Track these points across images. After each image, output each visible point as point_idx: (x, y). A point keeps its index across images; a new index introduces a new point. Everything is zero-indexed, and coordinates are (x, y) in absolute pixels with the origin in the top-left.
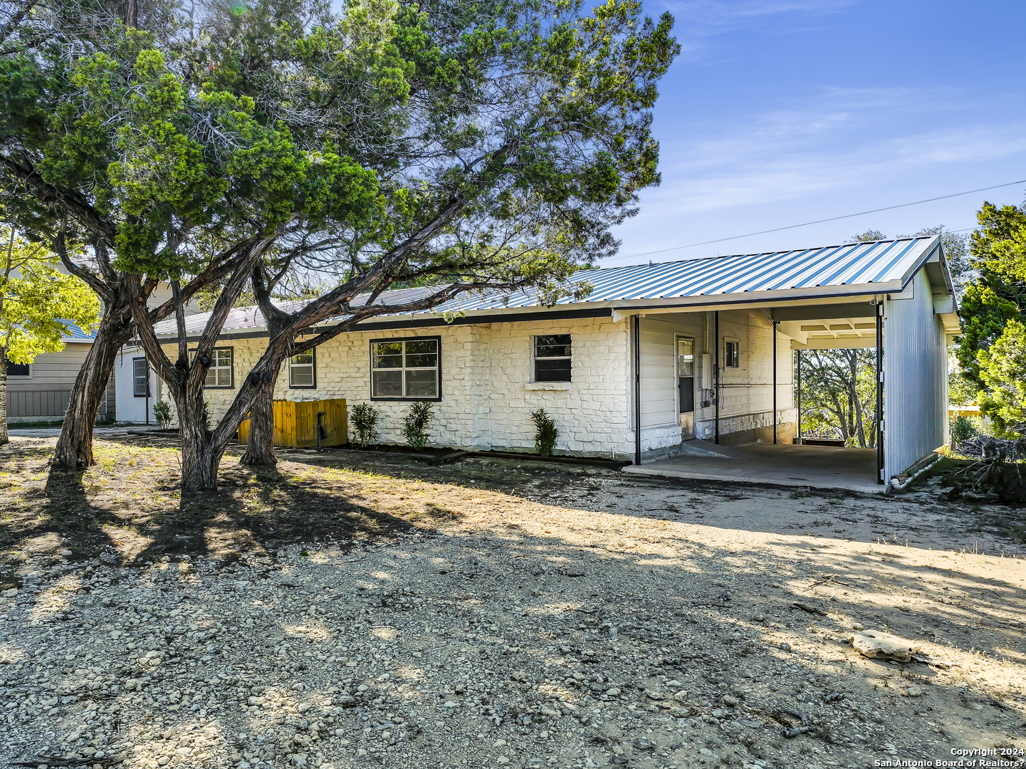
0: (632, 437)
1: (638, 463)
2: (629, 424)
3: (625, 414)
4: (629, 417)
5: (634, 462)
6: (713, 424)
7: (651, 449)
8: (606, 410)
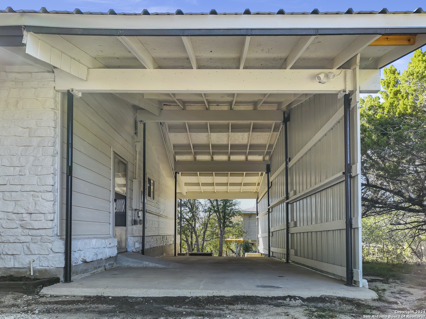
0: (59, 245)
1: (68, 279)
2: (57, 230)
3: (50, 217)
4: (57, 221)
5: (62, 279)
6: (140, 239)
7: (85, 262)
8: (23, 211)
